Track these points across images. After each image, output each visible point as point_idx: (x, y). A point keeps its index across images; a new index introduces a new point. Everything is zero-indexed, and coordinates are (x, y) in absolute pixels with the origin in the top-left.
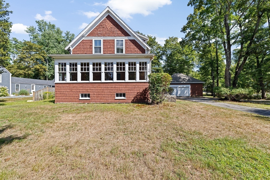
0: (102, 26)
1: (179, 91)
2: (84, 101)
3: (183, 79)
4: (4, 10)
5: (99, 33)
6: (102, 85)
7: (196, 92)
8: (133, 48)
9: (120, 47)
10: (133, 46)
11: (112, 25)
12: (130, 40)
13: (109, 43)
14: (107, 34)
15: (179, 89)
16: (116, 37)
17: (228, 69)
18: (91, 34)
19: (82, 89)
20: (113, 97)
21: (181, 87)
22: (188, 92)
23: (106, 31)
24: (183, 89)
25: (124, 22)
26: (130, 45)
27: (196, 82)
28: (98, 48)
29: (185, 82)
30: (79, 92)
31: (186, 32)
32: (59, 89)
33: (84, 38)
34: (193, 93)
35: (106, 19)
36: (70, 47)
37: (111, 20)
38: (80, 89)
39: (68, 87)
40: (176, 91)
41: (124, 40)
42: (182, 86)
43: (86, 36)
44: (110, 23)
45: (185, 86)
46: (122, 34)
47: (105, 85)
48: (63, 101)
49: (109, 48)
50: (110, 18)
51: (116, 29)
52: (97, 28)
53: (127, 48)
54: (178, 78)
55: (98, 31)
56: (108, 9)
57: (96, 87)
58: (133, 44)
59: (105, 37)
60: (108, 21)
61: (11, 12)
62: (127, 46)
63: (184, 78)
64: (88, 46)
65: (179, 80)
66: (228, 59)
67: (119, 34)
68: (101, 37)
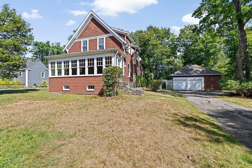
0: (88, 28)
1: (189, 85)
2: (66, 91)
3: (195, 71)
4: (28, 28)
5: (86, 34)
6: (78, 79)
7: (212, 86)
8: (112, 44)
9: (101, 44)
10: (112, 42)
11: (96, 26)
12: (110, 37)
13: (93, 42)
14: (92, 34)
15: (189, 82)
16: (99, 36)
17: (241, 56)
18: (80, 36)
19: (64, 82)
20: (85, 89)
21: (191, 79)
22: (200, 85)
23: (91, 32)
24: (194, 82)
25: (103, 22)
26: (109, 41)
27: (211, 74)
28: (85, 47)
29: (196, 74)
30: (62, 85)
31: (201, 17)
32: (51, 82)
33: (76, 40)
34: (207, 86)
35: (91, 21)
36: (66, 49)
37: (94, 22)
38: (63, 82)
39: (56, 81)
40: (185, 85)
41: (104, 38)
42: (193, 79)
43: (77, 39)
44: (94, 24)
45: (197, 79)
46: (103, 33)
47: (79, 79)
48: (53, 91)
49: (93, 46)
50: (94, 20)
51: (98, 29)
52: (85, 30)
53: (107, 44)
54: (189, 70)
55: (85, 33)
56: (91, 12)
57: (73, 80)
58: (112, 40)
59: (90, 37)
60: (92, 23)
61: (32, 29)
62: (107, 43)
63: (197, 70)
64: (78, 47)
65: (190, 72)
66: (240, 43)
67: (101, 33)
68: (87, 38)
